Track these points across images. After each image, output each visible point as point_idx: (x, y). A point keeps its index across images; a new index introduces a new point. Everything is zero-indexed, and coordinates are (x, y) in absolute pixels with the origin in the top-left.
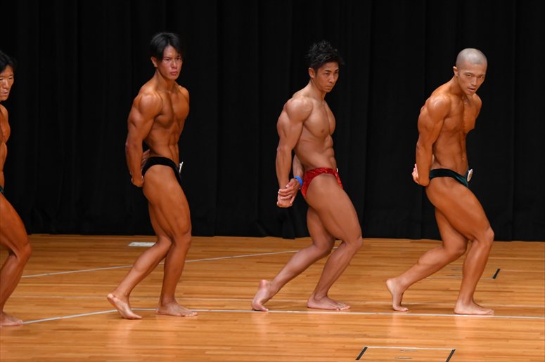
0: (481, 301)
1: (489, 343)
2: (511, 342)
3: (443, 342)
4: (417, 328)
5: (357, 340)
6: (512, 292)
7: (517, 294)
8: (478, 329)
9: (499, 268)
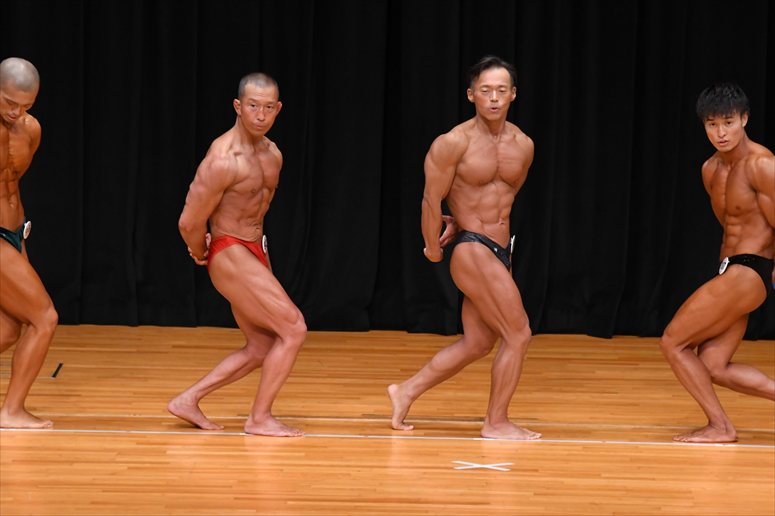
0: (35, 409)
1: (44, 467)
2: (76, 466)
6: (79, 396)
7: (87, 399)
8: (29, 448)
9: (61, 362)
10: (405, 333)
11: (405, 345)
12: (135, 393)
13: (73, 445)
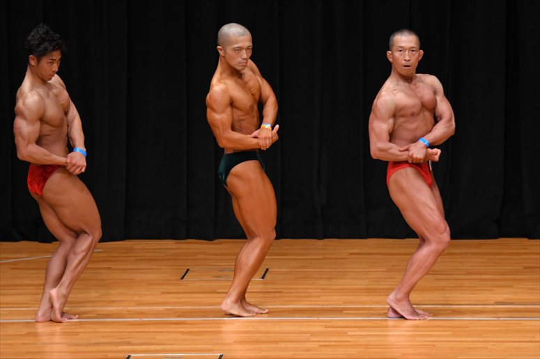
1: (258, 346)
2: (280, 345)
3: (210, 347)
4: (183, 333)
5: (120, 348)
6: (281, 292)
7: (287, 295)
8: (246, 332)
9: (267, 267)
10: (526, 239)
11: (526, 249)
12: (322, 289)
13: (277, 329)
